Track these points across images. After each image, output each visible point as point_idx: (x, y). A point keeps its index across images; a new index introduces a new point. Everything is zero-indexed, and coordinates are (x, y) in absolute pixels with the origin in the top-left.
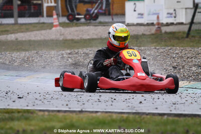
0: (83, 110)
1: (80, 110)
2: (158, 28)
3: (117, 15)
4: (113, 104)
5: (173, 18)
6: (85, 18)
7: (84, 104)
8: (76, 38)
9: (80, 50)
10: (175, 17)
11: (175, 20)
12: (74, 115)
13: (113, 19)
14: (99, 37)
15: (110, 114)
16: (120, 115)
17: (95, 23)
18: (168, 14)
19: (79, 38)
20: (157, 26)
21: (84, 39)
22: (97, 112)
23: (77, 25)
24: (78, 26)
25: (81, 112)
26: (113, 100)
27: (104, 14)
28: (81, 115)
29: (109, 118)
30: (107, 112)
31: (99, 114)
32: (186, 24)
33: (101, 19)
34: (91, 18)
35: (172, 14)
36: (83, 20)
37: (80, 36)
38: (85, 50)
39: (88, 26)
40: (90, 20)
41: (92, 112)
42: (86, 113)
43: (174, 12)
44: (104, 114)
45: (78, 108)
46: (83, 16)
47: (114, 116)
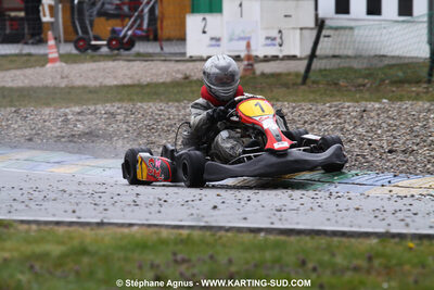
0: (105, 221)
1: (99, 220)
2: (249, 65)
3: (169, 39)
4: (162, 209)
5: (277, 47)
6: (109, 45)
7: (106, 210)
8: (91, 83)
9: (99, 107)
10: (280, 45)
11: (281, 51)
12: (87, 231)
13: (162, 49)
14: (136, 82)
15: (156, 229)
16: (176, 231)
17: (128, 55)
18: (267, 38)
19: (97, 84)
20: (246, 63)
21: (106, 86)
22: (131, 225)
23: (93, 59)
24: (95, 61)
25: (101, 224)
26: (162, 202)
27: (146, 38)
28: (101, 231)
29: (155, 237)
30: (150, 226)
31: (135, 228)
32: (301, 59)
33: (140, 47)
34: (121, 45)
35: (274, 39)
36: (105, 50)
37: (100, 80)
38: (108, 107)
39: (114, 60)
40: (118, 49)
41: (122, 225)
42: (110, 227)
43: (278, 36)
44: (144, 230)
45: (95, 217)
46: (105, 43)
47: (165, 233)
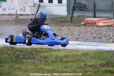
2: (17, 16)
5: (23, 12)
10: (24, 11)
11: (24, 13)
18: (20, 9)
20: (16, 16)
32: (30, 15)
35: (22, 9)
43: (23, 8)
